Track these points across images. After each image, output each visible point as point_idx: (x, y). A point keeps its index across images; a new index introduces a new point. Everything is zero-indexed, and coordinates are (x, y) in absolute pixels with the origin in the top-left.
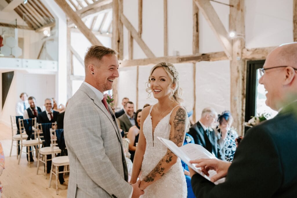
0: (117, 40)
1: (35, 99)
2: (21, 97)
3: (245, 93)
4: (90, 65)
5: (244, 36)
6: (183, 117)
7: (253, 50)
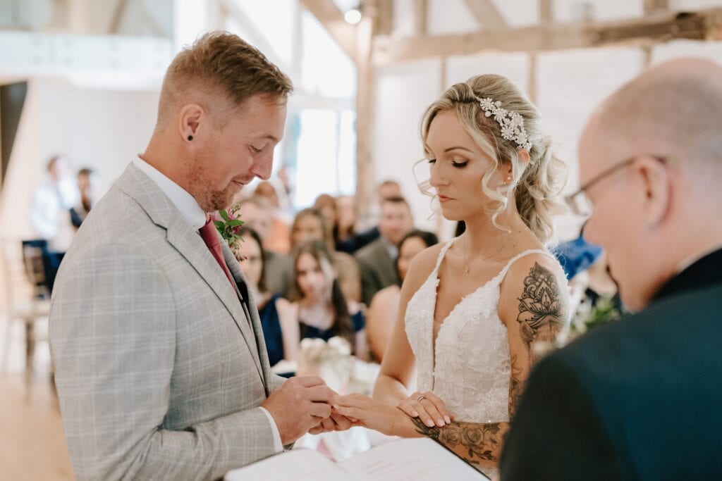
4: (189, 106)
6: (549, 300)
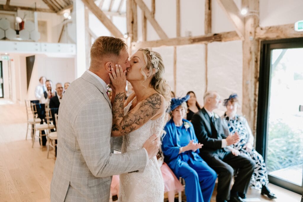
0: (131, 21)
1: (52, 82)
2: (40, 80)
3: (258, 76)
5: (259, 13)
7: (267, 28)
